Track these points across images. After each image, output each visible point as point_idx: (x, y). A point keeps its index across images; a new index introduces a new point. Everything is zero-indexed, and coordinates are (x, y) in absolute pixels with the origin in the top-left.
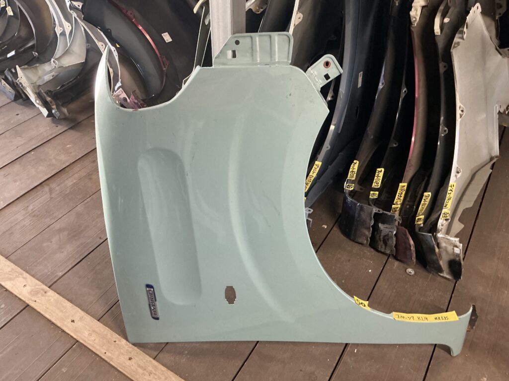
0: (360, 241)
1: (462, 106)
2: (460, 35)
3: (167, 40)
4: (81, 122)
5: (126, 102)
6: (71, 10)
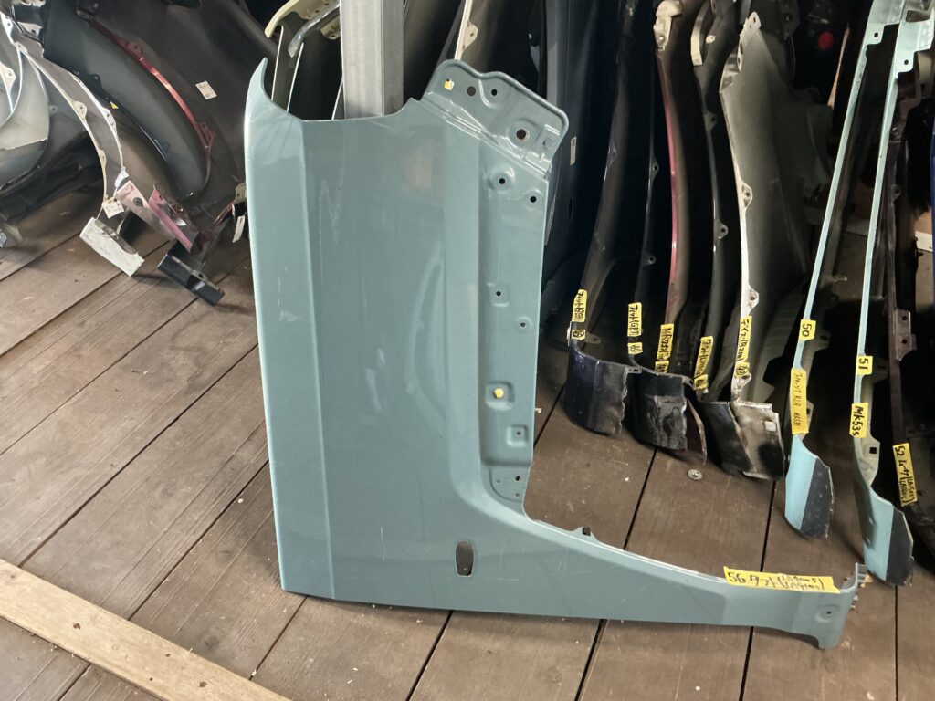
0: (604, 429)
1: (746, 185)
2: (732, 66)
3: (207, 95)
4: (47, 252)
5: (140, 208)
6: (15, 40)
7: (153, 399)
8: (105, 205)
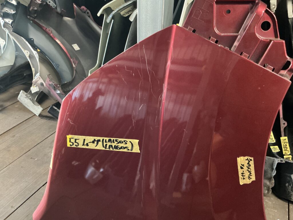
3: (76, 49)
4: (6, 107)
5: (43, 87)
6: (4, 27)
7: (38, 172)
8: (32, 88)
